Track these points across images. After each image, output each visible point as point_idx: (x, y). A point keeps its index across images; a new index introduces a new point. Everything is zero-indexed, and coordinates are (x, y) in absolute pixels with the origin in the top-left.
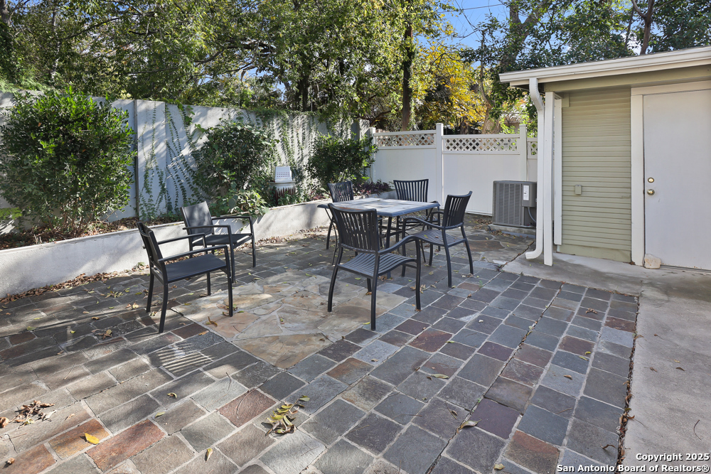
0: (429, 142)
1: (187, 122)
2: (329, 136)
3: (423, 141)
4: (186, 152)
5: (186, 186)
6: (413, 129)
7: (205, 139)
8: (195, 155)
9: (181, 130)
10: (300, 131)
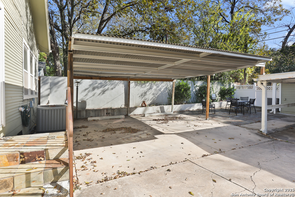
0: (252, 88)
1: (194, 84)
2: (223, 87)
3: (250, 88)
4: (194, 90)
5: (194, 97)
6: (247, 84)
7: (198, 88)
8: (196, 91)
9: (193, 86)
10: (216, 85)
